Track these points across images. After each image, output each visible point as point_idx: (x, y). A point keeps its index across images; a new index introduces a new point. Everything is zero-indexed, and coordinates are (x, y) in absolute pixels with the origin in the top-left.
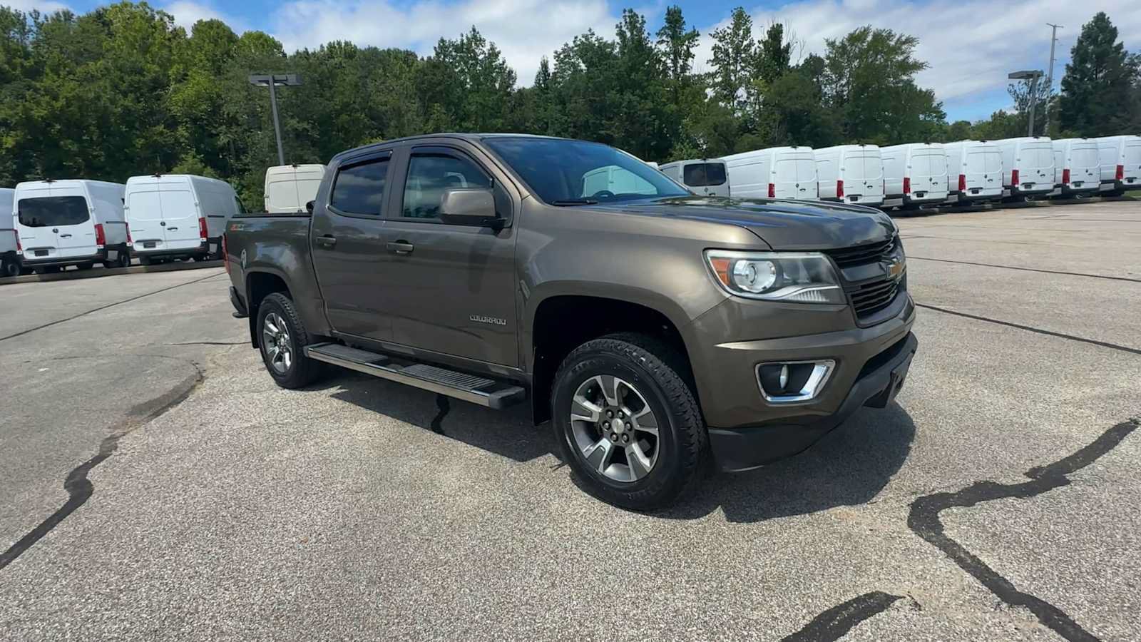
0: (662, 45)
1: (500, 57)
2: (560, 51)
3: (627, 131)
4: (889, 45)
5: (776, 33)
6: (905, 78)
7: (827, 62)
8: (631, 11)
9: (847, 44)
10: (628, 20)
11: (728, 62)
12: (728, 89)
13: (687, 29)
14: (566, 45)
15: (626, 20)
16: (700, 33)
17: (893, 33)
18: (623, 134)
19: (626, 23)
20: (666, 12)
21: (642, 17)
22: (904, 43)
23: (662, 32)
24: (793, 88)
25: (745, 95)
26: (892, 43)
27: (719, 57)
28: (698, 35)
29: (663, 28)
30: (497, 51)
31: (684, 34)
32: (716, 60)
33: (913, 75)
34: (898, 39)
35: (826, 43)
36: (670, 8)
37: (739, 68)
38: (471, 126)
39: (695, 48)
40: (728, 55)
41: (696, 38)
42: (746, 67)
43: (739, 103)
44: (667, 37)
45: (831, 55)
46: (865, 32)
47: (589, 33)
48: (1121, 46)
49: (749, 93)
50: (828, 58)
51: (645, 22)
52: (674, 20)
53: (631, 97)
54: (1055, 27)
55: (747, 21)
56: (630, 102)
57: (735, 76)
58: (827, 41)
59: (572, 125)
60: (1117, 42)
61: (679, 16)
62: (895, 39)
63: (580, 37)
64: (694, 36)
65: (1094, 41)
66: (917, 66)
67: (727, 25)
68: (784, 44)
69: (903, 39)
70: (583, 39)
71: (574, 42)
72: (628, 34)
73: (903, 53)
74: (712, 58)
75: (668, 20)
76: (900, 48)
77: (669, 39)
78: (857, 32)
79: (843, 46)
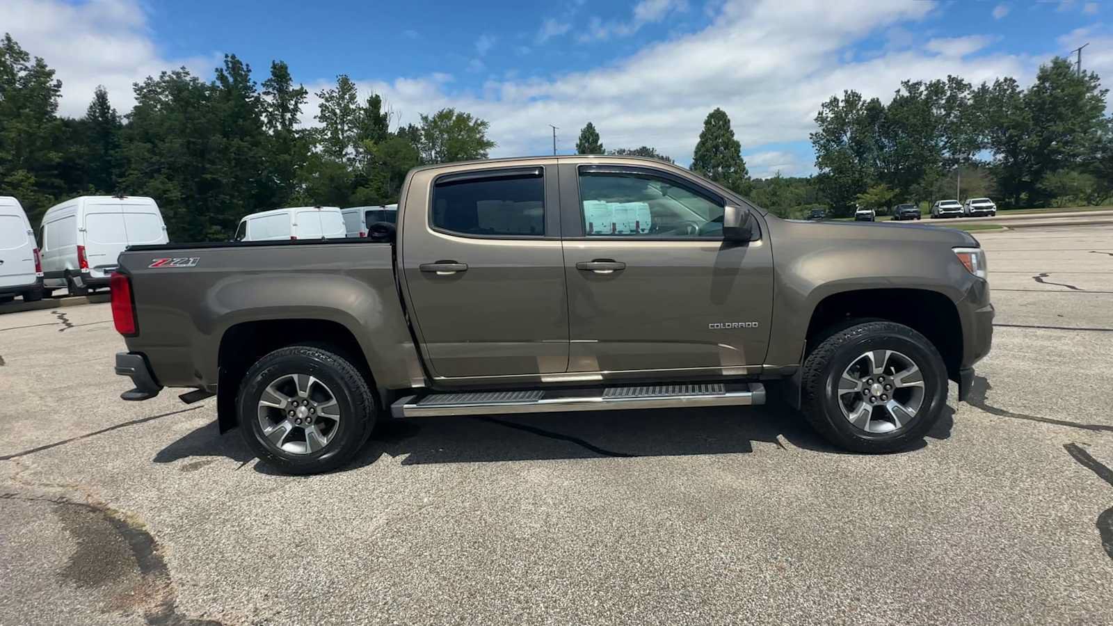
0: (269, 96)
1: (54, 77)
2: (142, 84)
3: (236, 177)
4: (469, 126)
5: (375, 102)
6: (482, 152)
7: (423, 132)
8: (233, 57)
9: (437, 119)
10: (230, 65)
11: (336, 121)
12: (337, 145)
13: (294, 86)
14: (150, 78)
15: (227, 65)
16: (308, 91)
17: (471, 116)
18: (233, 180)
19: (228, 67)
20: (271, 65)
21: (247, 65)
22: (479, 125)
23: (269, 83)
24: (400, 151)
25: (354, 153)
26: (471, 124)
27: (325, 115)
28: (306, 93)
29: (269, 80)
30: (47, 69)
31: (291, 90)
32: (323, 118)
33: (488, 150)
34: (476, 122)
35: (420, 117)
36: (276, 63)
37: (346, 128)
38: (10, 158)
39: (303, 104)
40: (335, 114)
41: (304, 96)
42: (353, 128)
43: (349, 159)
44: (273, 89)
45: (426, 128)
46: (451, 112)
47: (181, 71)
48: (601, 145)
49: (357, 152)
50: (423, 129)
51: (250, 71)
52: (280, 75)
53: (240, 142)
54: (554, 128)
55: (352, 88)
56: (239, 148)
57: (343, 135)
58: (421, 115)
59: (167, 166)
60: (599, 143)
61: (286, 72)
62: (473, 121)
63: (169, 73)
64: (301, 93)
65: (588, 141)
66: (489, 144)
67: (332, 87)
68: (382, 112)
69: (479, 122)
70: (174, 77)
71: (162, 77)
72: (231, 80)
73: (479, 132)
74: (320, 115)
75: (274, 74)
76: (477, 129)
77: (276, 92)
78: (445, 111)
79: (435, 121)
